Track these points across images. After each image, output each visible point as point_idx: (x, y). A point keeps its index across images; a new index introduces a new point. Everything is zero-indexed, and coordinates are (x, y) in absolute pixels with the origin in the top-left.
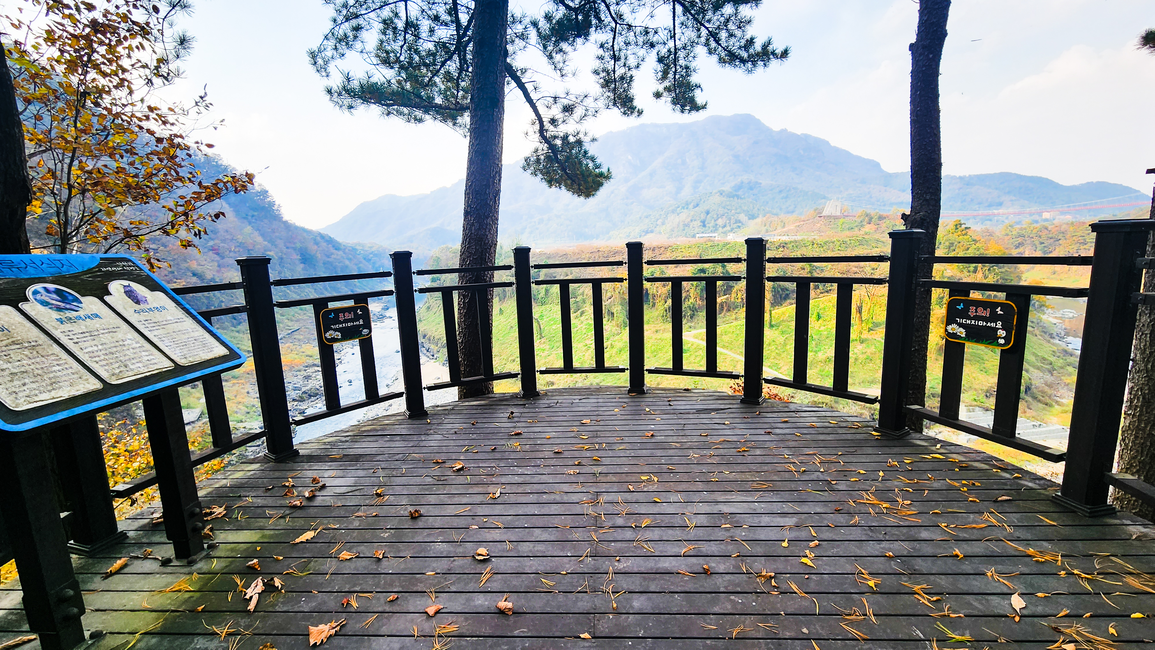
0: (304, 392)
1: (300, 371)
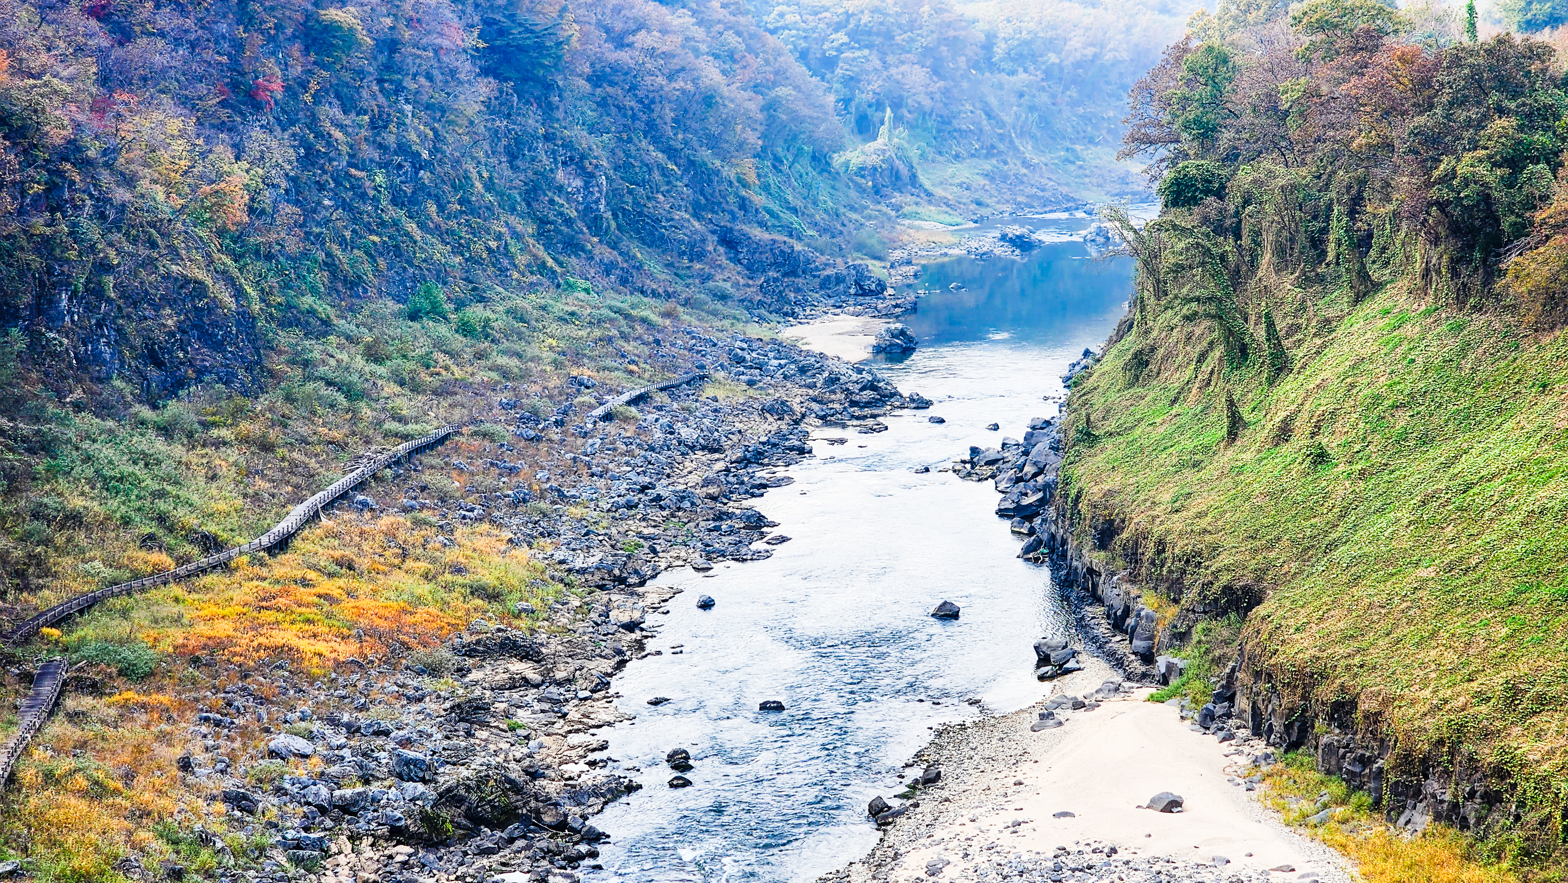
0: (449, 797)
1: (434, 671)
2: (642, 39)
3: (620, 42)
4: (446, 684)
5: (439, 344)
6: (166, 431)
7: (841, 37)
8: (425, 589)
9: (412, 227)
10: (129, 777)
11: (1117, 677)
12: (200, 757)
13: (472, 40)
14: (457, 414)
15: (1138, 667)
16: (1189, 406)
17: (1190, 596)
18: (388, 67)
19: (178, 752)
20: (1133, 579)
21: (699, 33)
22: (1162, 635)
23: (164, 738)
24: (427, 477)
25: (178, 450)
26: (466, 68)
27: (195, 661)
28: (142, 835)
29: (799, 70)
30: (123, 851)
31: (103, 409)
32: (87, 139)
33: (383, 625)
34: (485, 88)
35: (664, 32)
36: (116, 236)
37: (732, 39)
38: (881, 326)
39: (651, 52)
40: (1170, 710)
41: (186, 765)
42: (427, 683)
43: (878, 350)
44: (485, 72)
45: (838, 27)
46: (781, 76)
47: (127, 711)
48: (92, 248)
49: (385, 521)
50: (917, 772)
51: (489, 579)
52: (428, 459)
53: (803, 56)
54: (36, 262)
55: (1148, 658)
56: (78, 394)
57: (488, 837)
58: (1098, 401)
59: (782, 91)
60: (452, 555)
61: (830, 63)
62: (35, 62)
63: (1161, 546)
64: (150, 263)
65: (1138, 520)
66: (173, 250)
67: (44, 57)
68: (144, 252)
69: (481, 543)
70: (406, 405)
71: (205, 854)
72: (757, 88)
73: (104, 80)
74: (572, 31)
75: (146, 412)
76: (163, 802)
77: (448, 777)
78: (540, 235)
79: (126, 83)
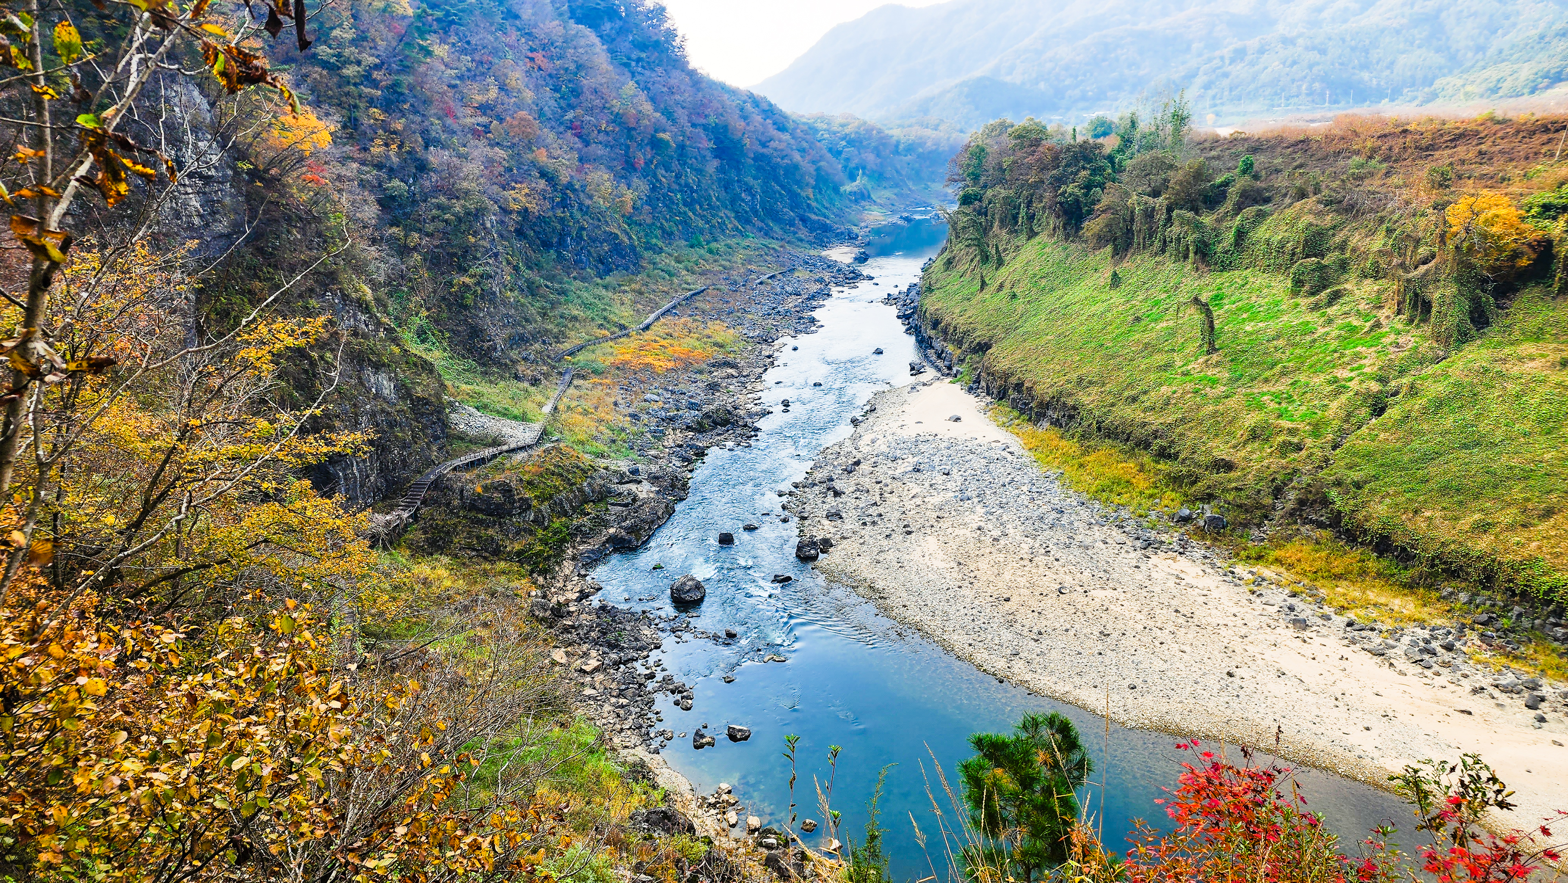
0: (707, 416)
1: (701, 372)
2: (773, 144)
3: (764, 145)
4: (704, 377)
5: (701, 257)
6: (606, 287)
7: (844, 143)
8: (697, 344)
9: (690, 214)
10: (596, 408)
11: (939, 375)
12: (621, 401)
13: (711, 145)
14: (708, 282)
15: (946, 371)
16: (967, 278)
17: (965, 346)
18: (681, 155)
19: (613, 400)
20: (945, 340)
21: (792, 142)
22: (955, 360)
23: (608, 394)
24: (697, 304)
25: (610, 294)
26: (709, 155)
27: (618, 368)
28: (601, 428)
29: (829, 155)
30: (595, 433)
31: (583, 279)
32: (575, 182)
33: (683, 356)
34: (716, 163)
35: (780, 141)
36: (586, 217)
37: (805, 144)
38: (856, 250)
39: (775, 149)
40: (957, 386)
41: (616, 404)
42: (698, 376)
43: (856, 259)
44: (716, 157)
45: (843, 139)
46: (822, 158)
47: (595, 385)
48: (578, 222)
49: (683, 320)
50: (868, 408)
51: (720, 340)
52: (697, 298)
53: (830, 150)
54: (559, 227)
55: (950, 368)
56: (575, 274)
57: (720, 429)
58: (934, 276)
59: (822, 164)
60: (707, 332)
61: (839, 153)
62: (556, 154)
63: (955, 328)
64: (599, 227)
65: (948, 319)
66: (606, 222)
67: (559, 152)
68: (596, 223)
69: (717, 327)
70: (689, 279)
71: (623, 434)
72: (814, 162)
73: (580, 160)
74: (747, 141)
75: (599, 281)
76: (608, 417)
77: (706, 409)
78: (736, 217)
79: (588, 161)
